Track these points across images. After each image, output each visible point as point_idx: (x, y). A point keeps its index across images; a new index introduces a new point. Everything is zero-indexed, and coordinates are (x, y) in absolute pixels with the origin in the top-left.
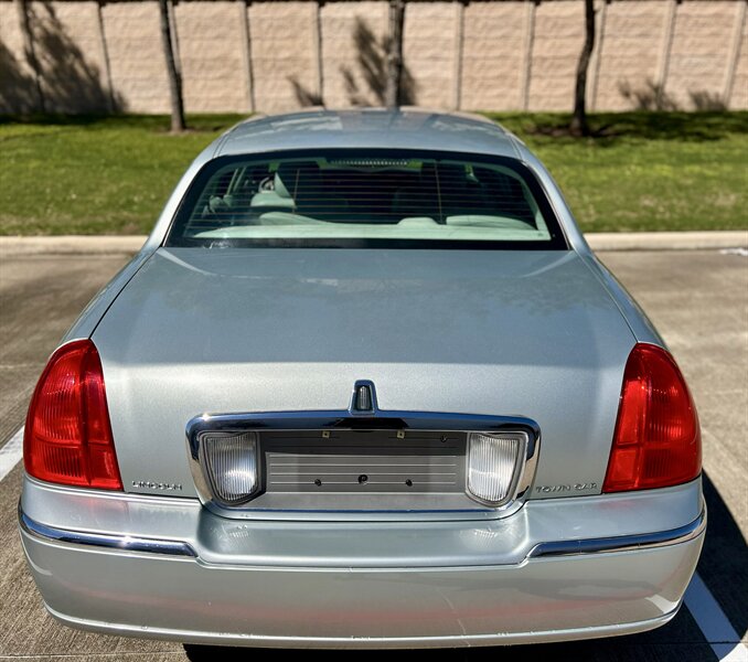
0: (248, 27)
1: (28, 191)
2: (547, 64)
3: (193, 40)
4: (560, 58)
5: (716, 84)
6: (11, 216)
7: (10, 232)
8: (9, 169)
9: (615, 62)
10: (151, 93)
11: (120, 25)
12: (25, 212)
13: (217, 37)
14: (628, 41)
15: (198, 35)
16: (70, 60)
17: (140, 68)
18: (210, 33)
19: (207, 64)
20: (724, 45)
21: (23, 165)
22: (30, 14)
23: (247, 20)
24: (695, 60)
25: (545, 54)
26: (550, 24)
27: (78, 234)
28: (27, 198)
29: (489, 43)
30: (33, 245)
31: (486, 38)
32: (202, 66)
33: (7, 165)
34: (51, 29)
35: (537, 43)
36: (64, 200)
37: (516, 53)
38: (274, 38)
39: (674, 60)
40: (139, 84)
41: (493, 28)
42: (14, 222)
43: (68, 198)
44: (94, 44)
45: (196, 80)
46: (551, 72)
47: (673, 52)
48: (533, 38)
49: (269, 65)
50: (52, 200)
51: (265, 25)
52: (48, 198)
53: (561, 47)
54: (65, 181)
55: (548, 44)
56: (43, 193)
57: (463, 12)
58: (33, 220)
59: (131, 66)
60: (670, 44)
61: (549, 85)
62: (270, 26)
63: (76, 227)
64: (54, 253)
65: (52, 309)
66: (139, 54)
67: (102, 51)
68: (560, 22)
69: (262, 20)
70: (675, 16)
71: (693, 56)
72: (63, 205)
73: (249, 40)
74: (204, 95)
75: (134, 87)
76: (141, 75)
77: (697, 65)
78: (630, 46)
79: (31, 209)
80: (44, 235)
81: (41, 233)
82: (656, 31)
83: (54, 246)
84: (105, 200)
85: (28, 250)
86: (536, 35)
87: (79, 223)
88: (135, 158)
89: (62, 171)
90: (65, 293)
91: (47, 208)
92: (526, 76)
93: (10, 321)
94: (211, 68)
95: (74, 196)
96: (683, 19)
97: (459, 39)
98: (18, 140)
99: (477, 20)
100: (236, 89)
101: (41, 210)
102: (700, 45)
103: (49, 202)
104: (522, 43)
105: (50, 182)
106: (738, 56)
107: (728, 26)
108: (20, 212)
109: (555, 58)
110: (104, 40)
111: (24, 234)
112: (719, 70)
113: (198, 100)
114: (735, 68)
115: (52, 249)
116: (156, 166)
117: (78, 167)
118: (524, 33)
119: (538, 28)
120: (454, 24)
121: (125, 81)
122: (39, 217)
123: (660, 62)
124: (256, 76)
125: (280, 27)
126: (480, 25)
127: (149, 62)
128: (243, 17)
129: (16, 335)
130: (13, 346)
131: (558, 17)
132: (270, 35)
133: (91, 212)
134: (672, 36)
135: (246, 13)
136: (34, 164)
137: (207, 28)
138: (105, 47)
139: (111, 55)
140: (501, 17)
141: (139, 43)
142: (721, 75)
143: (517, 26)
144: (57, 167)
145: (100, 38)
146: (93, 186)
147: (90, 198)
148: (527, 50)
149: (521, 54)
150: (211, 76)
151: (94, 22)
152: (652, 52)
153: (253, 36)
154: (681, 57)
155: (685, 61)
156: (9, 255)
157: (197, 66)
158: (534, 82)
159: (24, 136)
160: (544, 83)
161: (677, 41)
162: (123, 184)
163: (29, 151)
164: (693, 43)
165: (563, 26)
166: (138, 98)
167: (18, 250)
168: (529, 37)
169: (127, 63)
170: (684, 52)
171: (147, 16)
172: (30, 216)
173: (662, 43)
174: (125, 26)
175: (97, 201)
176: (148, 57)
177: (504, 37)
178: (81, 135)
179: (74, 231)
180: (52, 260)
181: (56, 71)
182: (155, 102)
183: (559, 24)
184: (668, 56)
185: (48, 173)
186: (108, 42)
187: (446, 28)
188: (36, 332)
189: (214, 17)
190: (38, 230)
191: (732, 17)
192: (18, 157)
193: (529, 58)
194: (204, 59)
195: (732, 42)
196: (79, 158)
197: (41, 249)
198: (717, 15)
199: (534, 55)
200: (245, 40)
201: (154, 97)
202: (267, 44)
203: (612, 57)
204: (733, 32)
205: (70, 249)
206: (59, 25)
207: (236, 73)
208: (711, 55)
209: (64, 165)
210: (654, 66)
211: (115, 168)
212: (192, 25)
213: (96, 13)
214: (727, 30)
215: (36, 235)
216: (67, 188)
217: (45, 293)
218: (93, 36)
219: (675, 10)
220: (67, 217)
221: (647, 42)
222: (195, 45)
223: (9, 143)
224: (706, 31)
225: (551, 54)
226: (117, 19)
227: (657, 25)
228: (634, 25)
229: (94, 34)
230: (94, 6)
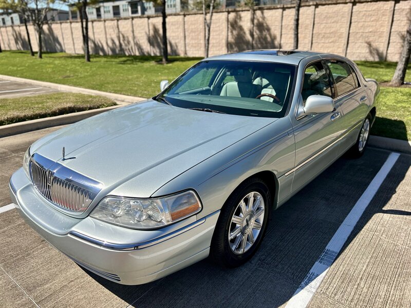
0: (351, 16)
3: (322, 24)
15: (325, 22)
16: (265, 33)
18: (330, 20)
19: (327, 35)
22: (255, 16)
23: (352, 13)
32: (324, 37)
34: (261, 20)
38: (365, 21)
49: (358, 36)
62: (364, 15)
67: (280, 30)
69: (360, 12)
73: (351, 23)
94: (328, 38)
100: (339, 48)
124: (350, 41)
125: (370, 15)
128: (350, 11)
132: (363, 20)
135: (352, 9)
137: (330, 17)
139: (283, 33)
145: (280, 25)
150: (327, 41)
151: (279, 17)
153: (353, 21)
157: (321, 37)
181: (259, 38)
186: (283, 27)
189: (334, 12)
194: (325, 33)
200: (349, 23)
202: (360, 24)
206: (264, 18)
207: (340, 40)
212: (323, 17)
213: (281, 14)
222: (322, 26)
229: (278, 24)
230: (281, 10)
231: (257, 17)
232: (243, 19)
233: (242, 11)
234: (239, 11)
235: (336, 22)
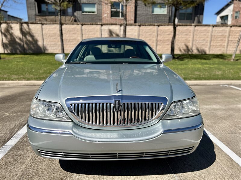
0: (82, 31)
1: (20, 69)
2: (161, 42)
3: (67, 34)
4: (165, 40)
5: (206, 47)
6: (15, 75)
7: (15, 80)
8: (15, 64)
9: (179, 41)
10: (55, 48)
11: (47, 30)
12: (19, 74)
13: (73, 34)
14: (182, 36)
15: (68, 33)
17: (52, 41)
18: (71, 33)
19: (70, 40)
20: (207, 37)
21: (19, 63)
23: (82, 29)
24: (200, 41)
25: (161, 39)
26: (162, 32)
27: (35, 80)
28: (20, 71)
29: (146, 36)
30: (21, 83)
31: (145, 35)
32: (69, 41)
33: (14, 63)
35: (159, 36)
36: (31, 71)
37: (153, 39)
38: (89, 34)
39: (194, 41)
40: (52, 45)
41: (147, 32)
42: (16, 77)
43: (32, 71)
44: (40, 35)
45: (67, 45)
46: (162, 44)
47: (194, 39)
48: (158, 35)
50: (27, 71)
51: (87, 31)
52: (26, 71)
53: (165, 37)
54: (31, 67)
55: (162, 36)
56: (25, 70)
57: (139, 28)
58: (22, 76)
59: (50, 41)
60: (193, 37)
61: (162, 47)
62: (88, 31)
63: (34, 78)
64: (27, 85)
65: (27, 99)
66: (52, 38)
67: (42, 37)
68: (165, 31)
69: (86, 29)
70: (194, 30)
71: (199, 40)
72: (31, 73)
73: (82, 35)
74: (69, 48)
75: (50, 46)
76: (52, 43)
77: (200, 43)
78: (183, 37)
79: (21, 73)
80: (25, 80)
81: (24, 80)
82: (190, 34)
83: (28, 83)
84: (43, 72)
85: (19, 84)
86: (158, 34)
87: (35, 77)
88: (51, 62)
89: (30, 65)
90: (31, 95)
91: (26, 73)
92: (156, 45)
93: (14, 102)
94: (71, 42)
95: (34, 71)
96: (196, 31)
97: (138, 35)
98: (17, 59)
99: (143, 30)
101: (24, 74)
102: (201, 37)
103: (27, 72)
104: (155, 36)
105: (27, 67)
106: (211, 40)
107: (208, 33)
108: (18, 74)
109: (163, 40)
110: (43, 34)
111: (19, 80)
112: (206, 44)
113: (68, 50)
114: (210, 43)
115: (27, 84)
116: (57, 64)
117: (35, 64)
118: (155, 34)
119: (159, 33)
120: (137, 31)
121: (48, 45)
122: (23, 76)
123: (191, 42)
125: (91, 31)
126: (144, 31)
127: (55, 40)
128: (81, 29)
129: (16, 106)
130: (15, 109)
131: (164, 30)
132: (88, 33)
133: (39, 74)
134: (194, 35)
135: (82, 28)
136: (22, 63)
137: (71, 31)
138: (43, 36)
139: (44, 38)
140: (150, 30)
141: (52, 35)
142: (207, 45)
143: (153, 32)
144: (29, 64)
145: (41, 33)
146: (39, 68)
147: (38, 71)
148: (156, 38)
149: (155, 39)
150: (71, 43)
151: (40, 29)
152: (189, 39)
153: (83, 33)
154: (196, 40)
155: (197, 41)
156: (14, 86)
157: (68, 41)
158: (158, 46)
159: (19, 57)
160: (161, 47)
161: (195, 36)
162: (48, 68)
163: (20, 60)
164: (199, 37)
165: (166, 32)
166: (51, 49)
167: (17, 85)
168: (157, 35)
169: (49, 40)
170: (197, 39)
171: (55, 28)
172: (21, 75)
173: (191, 37)
174: (49, 30)
175: (40, 72)
176: (54, 39)
177: (150, 35)
178: (35, 57)
179: (34, 79)
180: (27, 87)
182: (56, 50)
183: (165, 32)
184: (193, 40)
185: (26, 65)
186: (44, 35)
187: (135, 32)
188: (22, 105)
189: (73, 28)
190: (23, 79)
191: (209, 31)
192: (17, 62)
193: (157, 40)
194: (70, 39)
195: (209, 37)
196: (35, 62)
197: (23, 84)
198: (205, 30)
199: (158, 39)
201: (55, 49)
203: (179, 40)
204: (210, 34)
205: (32, 84)
208: (204, 40)
209: (31, 64)
210: (189, 42)
211: (45, 64)
212: (67, 30)
213: (41, 27)
214: (208, 34)
215: (22, 80)
216: (32, 69)
217: (25, 95)
218: (40, 33)
219: (194, 29)
220: (32, 76)
221: (187, 36)
222: (67, 35)
223: (15, 59)
224: (202, 34)
225: (162, 39)
226: (46, 29)
227: (190, 32)
228: (184, 32)
229: (40, 32)
230: (40, 25)
231: (24, 28)
232: (13, 29)
233: (12, 23)
234: (10, 23)
235: (74, 34)
